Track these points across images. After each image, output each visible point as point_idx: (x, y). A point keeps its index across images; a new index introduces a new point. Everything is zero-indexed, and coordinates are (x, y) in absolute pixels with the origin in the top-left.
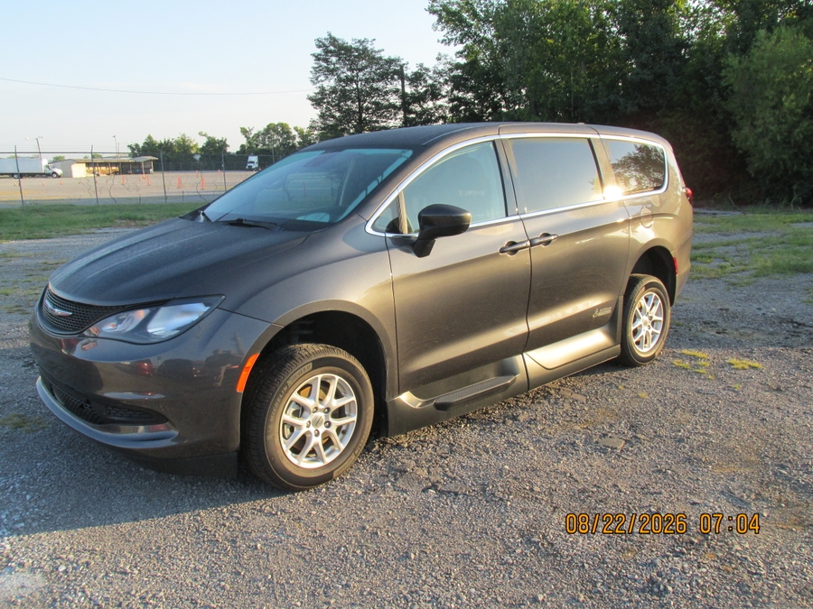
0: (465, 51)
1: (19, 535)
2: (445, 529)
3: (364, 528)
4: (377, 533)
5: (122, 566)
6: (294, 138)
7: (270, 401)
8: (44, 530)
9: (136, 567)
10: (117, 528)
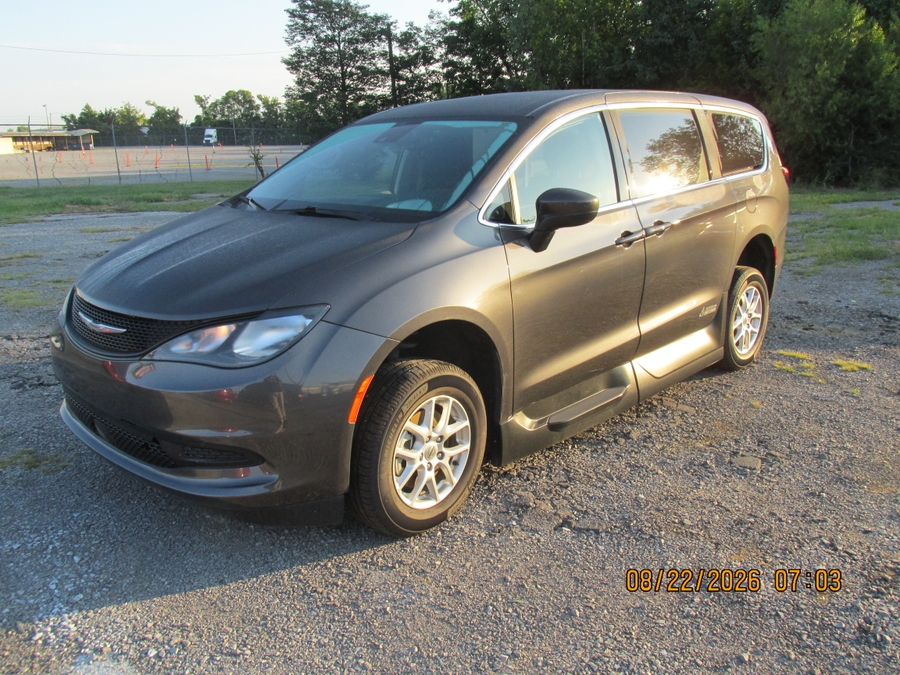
0: (460, 8)
1: (80, 610)
2: (600, 576)
3: (505, 579)
4: (523, 586)
5: (227, 645)
6: (258, 108)
7: (384, 432)
8: (111, 603)
9: (245, 646)
10: (203, 594)
